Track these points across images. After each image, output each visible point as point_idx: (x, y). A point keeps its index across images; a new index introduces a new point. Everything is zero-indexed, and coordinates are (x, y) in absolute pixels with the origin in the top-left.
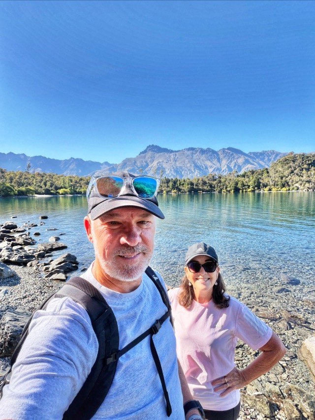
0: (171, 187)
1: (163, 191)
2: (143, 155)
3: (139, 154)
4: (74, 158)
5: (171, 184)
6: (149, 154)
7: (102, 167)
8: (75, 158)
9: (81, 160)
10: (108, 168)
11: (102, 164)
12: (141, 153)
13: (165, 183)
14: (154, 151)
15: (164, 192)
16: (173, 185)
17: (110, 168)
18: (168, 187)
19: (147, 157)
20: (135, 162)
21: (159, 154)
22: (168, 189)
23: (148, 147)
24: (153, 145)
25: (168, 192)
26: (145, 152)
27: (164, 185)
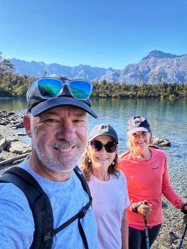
0: (169, 92)
1: (160, 96)
2: (145, 61)
3: (142, 60)
4: (82, 65)
5: (169, 89)
6: (152, 59)
7: (107, 72)
8: (84, 65)
9: (89, 66)
10: (112, 73)
11: (107, 70)
12: (143, 59)
13: (163, 88)
14: (157, 57)
15: (162, 96)
16: (171, 90)
17: (113, 74)
18: (166, 91)
19: (149, 63)
20: (138, 68)
21: (162, 59)
22: (166, 94)
23: (151, 53)
24: (156, 51)
25: (165, 97)
26: (148, 57)
27: (162, 90)
